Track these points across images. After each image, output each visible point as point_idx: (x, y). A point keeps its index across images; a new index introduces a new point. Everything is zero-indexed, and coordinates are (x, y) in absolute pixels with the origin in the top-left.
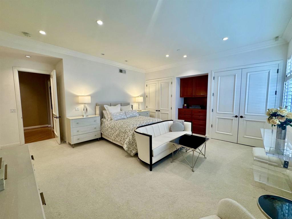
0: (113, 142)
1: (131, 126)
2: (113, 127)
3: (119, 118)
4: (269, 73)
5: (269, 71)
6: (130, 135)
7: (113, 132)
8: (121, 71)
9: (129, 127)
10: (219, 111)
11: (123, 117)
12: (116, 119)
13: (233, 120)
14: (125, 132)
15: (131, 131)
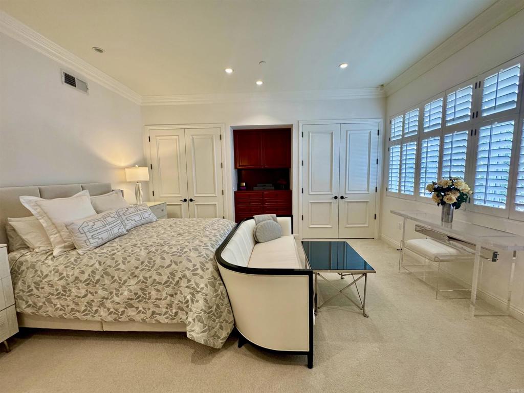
0: (105, 329)
1: (193, 255)
2: (97, 277)
3: (105, 236)
4: (370, 134)
5: (369, 131)
6: (202, 285)
7: (101, 293)
8: (70, 80)
9: (185, 262)
10: (312, 191)
11: (116, 231)
12: (95, 245)
13: (333, 204)
14: (173, 282)
15: (200, 271)
